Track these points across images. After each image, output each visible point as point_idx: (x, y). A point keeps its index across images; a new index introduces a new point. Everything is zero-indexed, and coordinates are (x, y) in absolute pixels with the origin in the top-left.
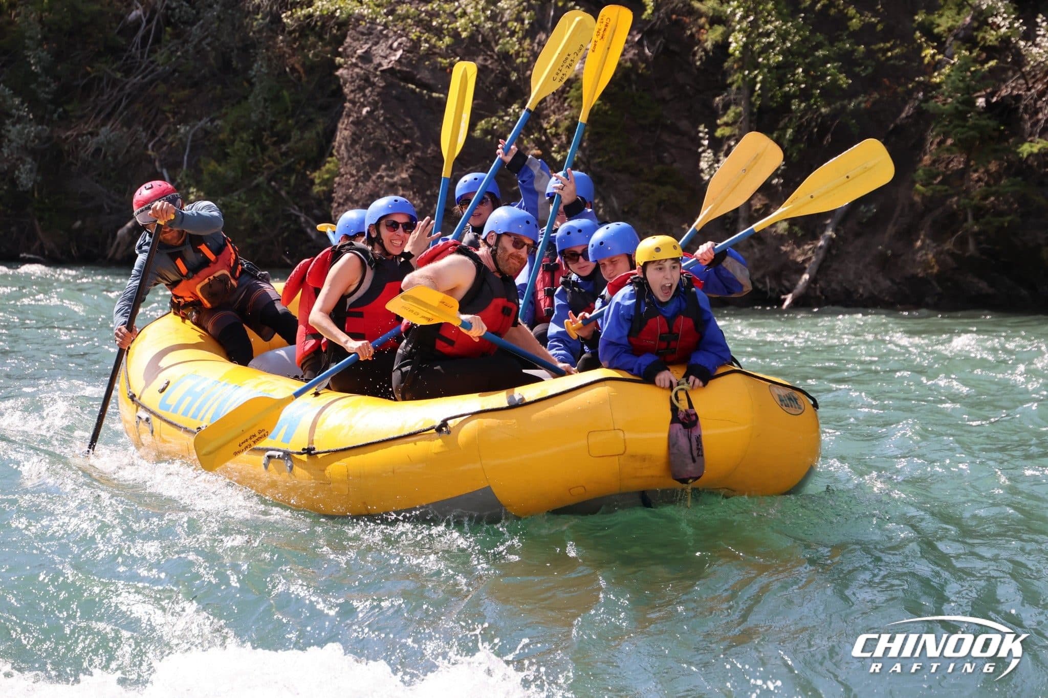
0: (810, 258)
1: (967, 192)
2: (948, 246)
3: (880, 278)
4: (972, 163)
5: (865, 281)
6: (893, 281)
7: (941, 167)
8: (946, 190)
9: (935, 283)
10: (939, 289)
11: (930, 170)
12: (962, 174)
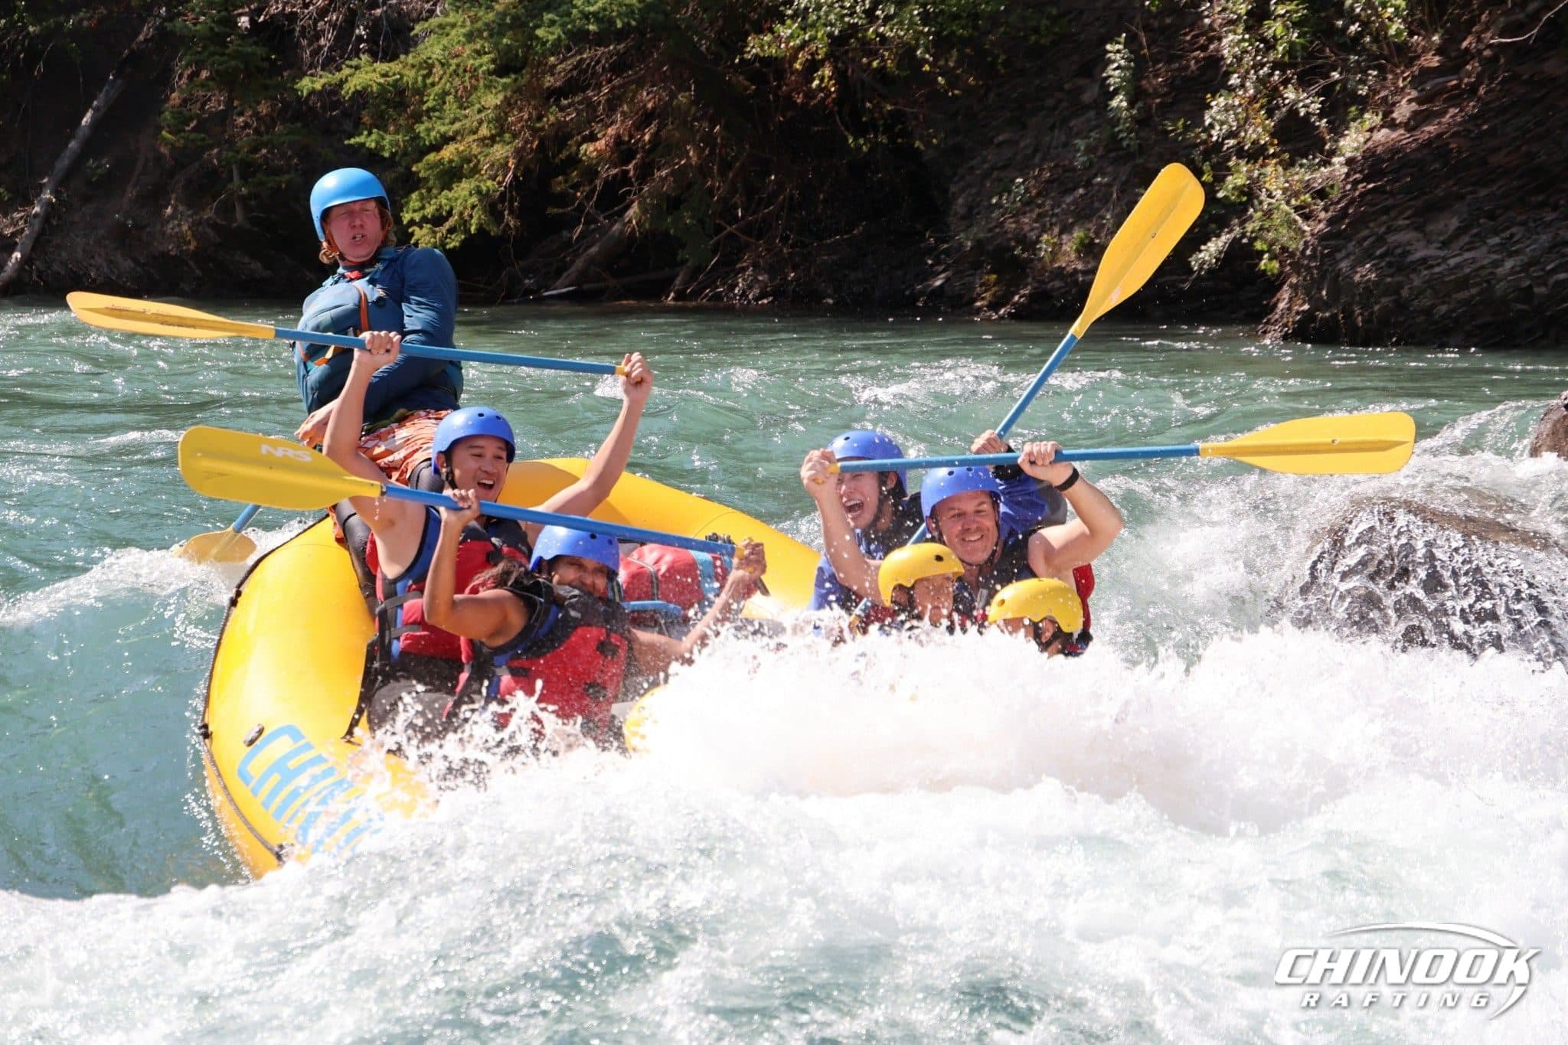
0: (22, 231)
1: (231, 143)
2: (208, 214)
3: (119, 257)
4: (236, 103)
5: (99, 260)
6: (135, 260)
7: (196, 109)
8: (203, 139)
9: (191, 263)
10: (198, 272)
11: (180, 113)
12: (223, 118)
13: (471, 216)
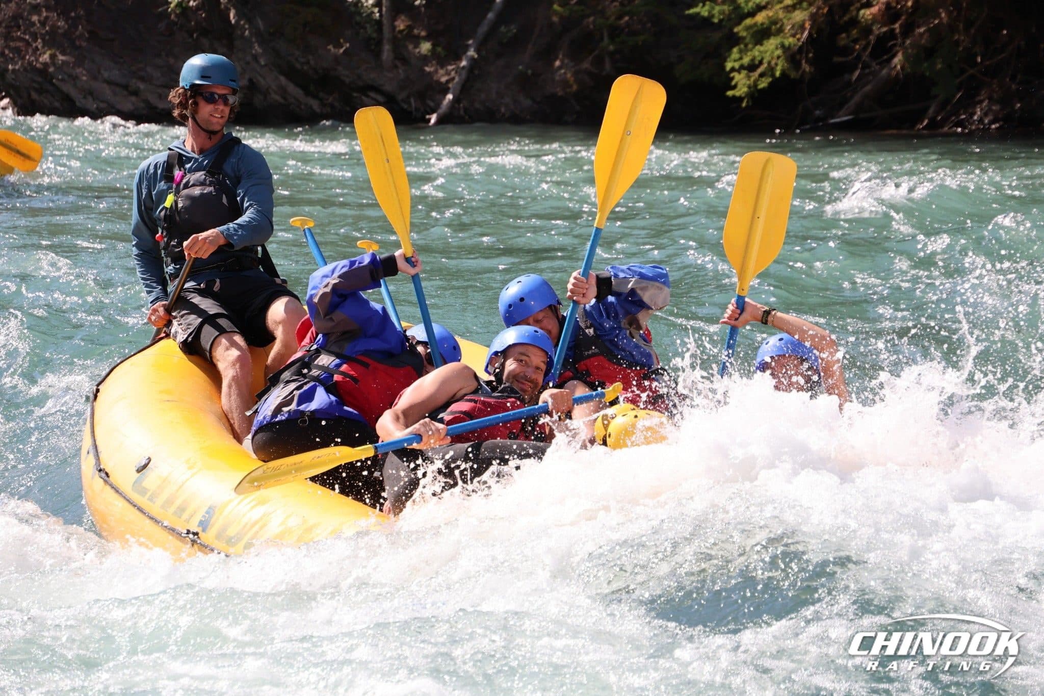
0: (453, 79)
1: (603, 13)
2: (586, 65)
3: (521, 98)
5: (507, 100)
6: (533, 100)
8: (583, 11)
9: (573, 102)
10: (578, 108)
13: (776, 64)
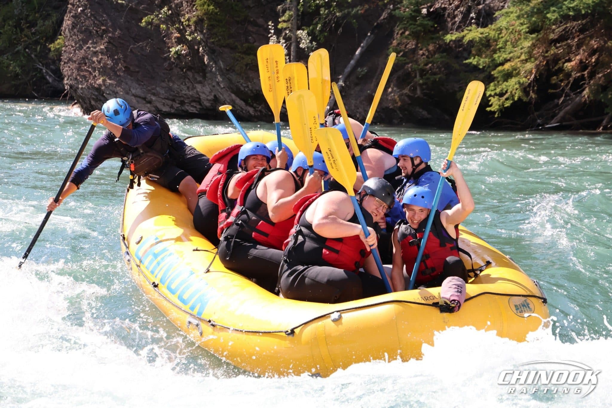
1: (416, 62)
2: (406, 91)
4: (419, 45)
5: (360, 110)
7: (403, 47)
8: (405, 60)
9: (398, 112)
10: (401, 115)
11: (396, 49)
12: (414, 51)
13: (515, 93)
